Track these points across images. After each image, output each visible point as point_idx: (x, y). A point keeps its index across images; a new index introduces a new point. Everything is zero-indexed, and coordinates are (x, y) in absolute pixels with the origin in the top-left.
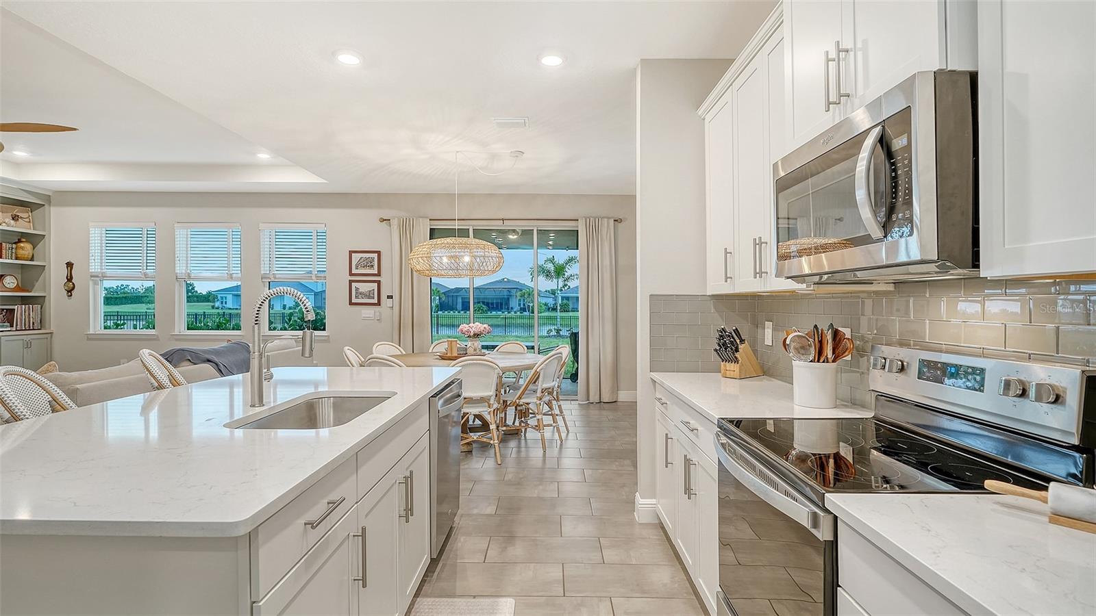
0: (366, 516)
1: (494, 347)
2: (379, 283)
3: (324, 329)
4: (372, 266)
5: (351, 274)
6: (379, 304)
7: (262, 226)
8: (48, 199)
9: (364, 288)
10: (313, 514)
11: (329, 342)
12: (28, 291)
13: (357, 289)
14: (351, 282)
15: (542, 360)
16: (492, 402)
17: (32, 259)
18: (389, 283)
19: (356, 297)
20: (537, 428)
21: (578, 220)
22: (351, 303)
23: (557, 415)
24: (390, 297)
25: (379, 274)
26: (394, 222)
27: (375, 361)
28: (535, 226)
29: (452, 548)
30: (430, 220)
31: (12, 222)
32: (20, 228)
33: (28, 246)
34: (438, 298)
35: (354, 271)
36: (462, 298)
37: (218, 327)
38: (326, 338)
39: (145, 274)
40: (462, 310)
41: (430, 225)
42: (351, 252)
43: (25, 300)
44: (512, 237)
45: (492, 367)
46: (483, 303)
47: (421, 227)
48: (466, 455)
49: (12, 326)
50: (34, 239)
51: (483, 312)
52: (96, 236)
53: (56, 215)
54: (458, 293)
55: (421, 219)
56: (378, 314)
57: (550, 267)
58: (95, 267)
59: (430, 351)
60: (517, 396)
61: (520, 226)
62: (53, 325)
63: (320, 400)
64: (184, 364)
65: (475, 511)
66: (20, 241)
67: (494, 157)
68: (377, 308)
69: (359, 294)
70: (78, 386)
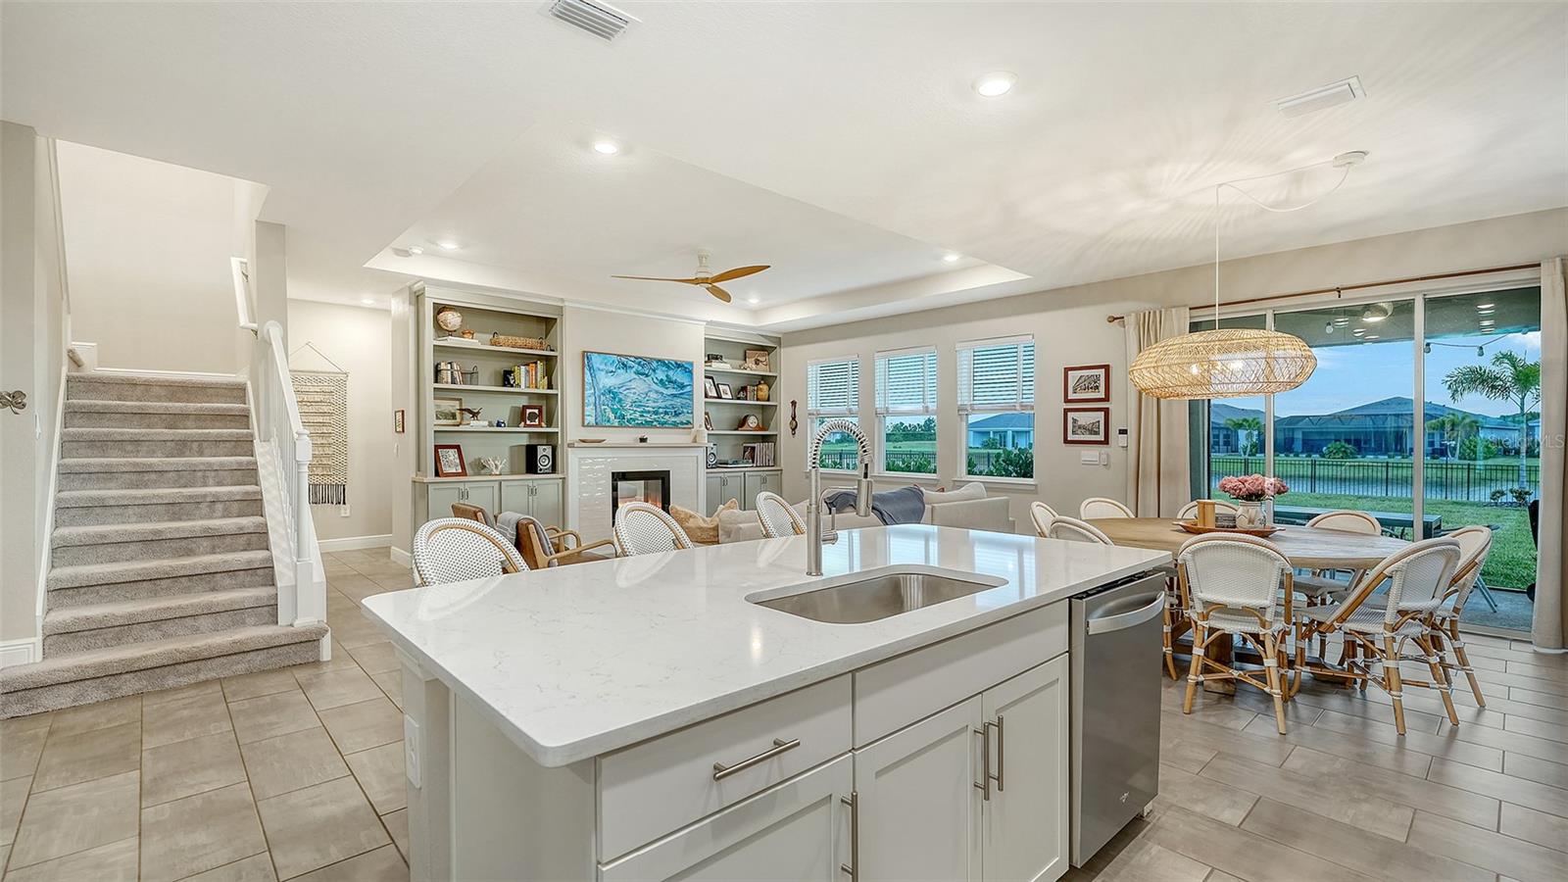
0: (878, 774)
1: (1310, 517)
2: (1106, 411)
3: (1032, 477)
4: (1097, 387)
5: (1067, 401)
6: (1106, 442)
7: (958, 346)
8: (779, 341)
9: (1085, 419)
10: (729, 757)
11: (1037, 493)
12: (765, 430)
13: (1075, 421)
14: (1066, 411)
15: (1397, 552)
16: (1269, 617)
17: (768, 400)
18: (1122, 411)
19: (1074, 433)
20: (1386, 683)
21: (1539, 265)
22: (1066, 441)
23: (1451, 666)
24: (1123, 432)
25: (1107, 399)
26: (1131, 320)
27: (1062, 526)
28: (1417, 293)
29: (1131, 858)
30: (1190, 309)
31: (754, 366)
32: (761, 370)
33: (765, 387)
34: (1256, 433)
35: (1071, 396)
36: (1303, 433)
37: (919, 470)
38: (1033, 488)
39: (850, 410)
40: (1302, 452)
41: (1191, 318)
42: (1067, 370)
43: (765, 439)
44: (1373, 319)
45: (1268, 556)
46: (1348, 441)
47: (1175, 322)
48: (1220, 699)
49: (753, 462)
50: (768, 380)
51: (1346, 455)
52: (813, 372)
53: (786, 355)
54: (1294, 424)
55: (1173, 310)
56: (1104, 456)
57: (1506, 371)
58: (812, 406)
59: (1179, 517)
60: (1338, 613)
61: (1385, 297)
62: (783, 463)
63: (908, 576)
64: (847, 509)
65: (1199, 808)
66: (760, 383)
67: (1298, 177)
68: (1104, 449)
69: (1077, 428)
70: (741, 525)
